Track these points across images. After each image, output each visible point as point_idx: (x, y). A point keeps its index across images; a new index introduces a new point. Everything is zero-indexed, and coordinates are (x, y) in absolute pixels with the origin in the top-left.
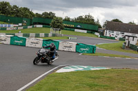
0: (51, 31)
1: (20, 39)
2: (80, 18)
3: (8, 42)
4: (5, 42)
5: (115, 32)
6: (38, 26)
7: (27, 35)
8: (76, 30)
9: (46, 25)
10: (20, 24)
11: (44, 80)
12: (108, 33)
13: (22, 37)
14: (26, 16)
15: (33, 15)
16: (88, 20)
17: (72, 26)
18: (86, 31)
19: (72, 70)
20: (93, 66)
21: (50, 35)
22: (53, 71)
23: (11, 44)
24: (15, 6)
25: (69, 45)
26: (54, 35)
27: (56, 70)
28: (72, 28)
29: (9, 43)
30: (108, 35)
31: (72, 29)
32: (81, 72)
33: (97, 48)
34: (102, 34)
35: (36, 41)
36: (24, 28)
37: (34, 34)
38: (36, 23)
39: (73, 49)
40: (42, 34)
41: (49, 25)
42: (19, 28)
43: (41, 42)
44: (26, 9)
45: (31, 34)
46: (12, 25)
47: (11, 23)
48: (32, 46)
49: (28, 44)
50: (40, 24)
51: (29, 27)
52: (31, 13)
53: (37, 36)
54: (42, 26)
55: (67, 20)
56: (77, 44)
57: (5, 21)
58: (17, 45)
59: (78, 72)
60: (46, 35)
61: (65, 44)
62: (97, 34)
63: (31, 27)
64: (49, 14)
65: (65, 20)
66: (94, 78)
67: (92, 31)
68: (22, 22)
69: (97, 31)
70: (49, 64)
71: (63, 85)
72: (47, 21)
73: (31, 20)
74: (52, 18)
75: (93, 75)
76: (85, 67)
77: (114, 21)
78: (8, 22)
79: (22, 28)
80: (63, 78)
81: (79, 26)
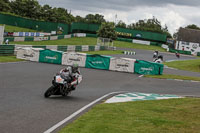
0: (98, 43)
1: (53, 54)
3: (36, 58)
4: (31, 59)
5: (191, 44)
6: (79, 35)
7: (64, 49)
8: (134, 41)
9: (91, 33)
10: (54, 32)
11: (87, 115)
12: (180, 46)
13: (56, 50)
15: (72, 19)
16: (152, 26)
17: (128, 34)
18: (148, 43)
19: (129, 99)
20: (160, 93)
21: (97, 47)
22: (101, 101)
23: (40, 61)
24: (47, 7)
25: (124, 63)
26: (102, 49)
27: (106, 99)
28: (129, 37)
29: (37, 60)
30: (181, 49)
31: (129, 39)
32: (142, 102)
33: (166, 67)
34: (172, 47)
35: (76, 57)
36: (59, 38)
37: (73, 47)
38: (76, 31)
39: (130, 69)
40: (85, 47)
41: (95, 33)
42: (52, 38)
43: (84, 59)
44: (62, 10)
45: (69, 46)
46: (42, 34)
47: (39, 30)
48: (71, 64)
49: (65, 61)
50: (82, 32)
51: (66, 36)
52: (69, 16)
53: (78, 49)
54: (85, 35)
55: (122, 26)
56: (136, 62)
57: (32, 28)
58: (48, 62)
59: (136, 102)
60: (92, 48)
61: (119, 61)
62: (165, 46)
63: (70, 36)
64: (95, 18)
65: (118, 26)
66: (161, 111)
67: (158, 43)
68: (57, 30)
69: (165, 43)
71: (115, 121)
72: (92, 28)
73: (70, 26)
74: (99, 23)
75: (159, 107)
76: (148, 95)
77: (189, 27)
78: (35, 29)
79: (56, 37)
80: (115, 111)
81: (139, 35)
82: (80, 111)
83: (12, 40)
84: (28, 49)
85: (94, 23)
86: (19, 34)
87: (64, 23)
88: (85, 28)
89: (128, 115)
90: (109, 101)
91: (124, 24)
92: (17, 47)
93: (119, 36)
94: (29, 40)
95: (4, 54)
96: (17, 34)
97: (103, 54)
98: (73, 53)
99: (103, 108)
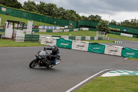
0: (97, 35)
1: (67, 41)
2: (127, 22)
3: (54, 44)
4: (51, 45)
6: (84, 29)
7: (73, 38)
8: (122, 34)
9: (92, 28)
10: (66, 27)
11: (89, 84)
13: (68, 39)
14: (72, 19)
15: (80, 18)
16: (135, 24)
17: (118, 29)
18: (131, 36)
19: (118, 74)
21: (96, 38)
24: (62, 9)
25: (114, 49)
26: (100, 39)
27: (102, 74)
28: (118, 31)
31: (118, 33)
35: (82, 44)
36: (70, 31)
37: (80, 37)
38: (82, 26)
39: (119, 53)
40: (88, 38)
41: (95, 28)
42: (65, 31)
45: (77, 37)
46: (58, 28)
47: (57, 25)
48: (78, 49)
49: (74, 47)
50: (86, 27)
51: (75, 30)
52: (77, 16)
53: (83, 39)
54: (88, 29)
55: (113, 24)
56: (123, 49)
57: (52, 23)
58: (63, 47)
60: (92, 38)
61: (111, 48)
63: (77, 29)
64: (96, 17)
65: (111, 24)
68: (68, 25)
70: (48, 69)
72: (93, 24)
73: (77, 22)
74: (98, 21)
76: (131, 72)
78: (54, 24)
79: (68, 30)
80: (108, 82)
81: (125, 30)
83: (38, 31)
84: (49, 38)
85: (94, 21)
86: (43, 27)
87: (74, 20)
88: (88, 24)
89: (117, 85)
90: (104, 75)
91: (115, 22)
92: (41, 36)
93: (111, 30)
94: (49, 31)
95: (32, 41)
97: (100, 42)
98: (80, 41)
99: (100, 80)
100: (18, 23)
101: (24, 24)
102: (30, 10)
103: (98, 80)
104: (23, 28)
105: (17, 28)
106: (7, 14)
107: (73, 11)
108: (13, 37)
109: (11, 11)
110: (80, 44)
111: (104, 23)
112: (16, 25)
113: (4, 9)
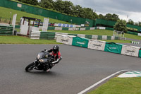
0: (114, 34)
1: (82, 40)
3: (70, 42)
4: (67, 43)
6: (101, 28)
7: (90, 37)
8: (139, 34)
9: (109, 27)
10: (83, 25)
11: (105, 85)
13: (84, 38)
14: (89, 17)
17: (135, 29)
19: (135, 75)
21: (113, 37)
22: (115, 76)
23: (73, 45)
24: (78, 6)
25: (132, 49)
26: (117, 38)
27: (119, 74)
28: (136, 31)
29: (71, 44)
31: (135, 33)
36: (86, 29)
37: (96, 36)
38: (98, 25)
39: (136, 54)
40: (105, 37)
41: (112, 27)
42: (81, 29)
43: (104, 45)
45: (93, 36)
46: (74, 26)
47: (73, 23)
48: (94, 48)
49: (90, 46)
50: (102, 26)
51: (91, 28)
52: (94, 14)
53: (100, 38)
54: (104, 28)
55: (131, 23)
56: (140, 49)
57: (68, 21)
58: (79, 46)
59: (140, 78)
60: (109, 38)
63: (94, 28)
64: (113, 16)
65: (129, 23)
68: (84, 23)
72: (110, 23)
73: (94, 21)
74: (115, 21)
78: (70, 22)
79: (84, 29)
80: (125, 83)
82: (100, 82)
83: (53, 29)
84: (65, 36)
85: (111, 20)
86: (59, 25)
87: (90, 19)
90: (121, 76)
91: (132, 22)
92: (57, 34)
94: (65, 29)
95: (48, 38)
96: (58, 25)
97: (117, 42)
98: (96, 40)
99: (117, 81)
100: (34, 19)
101: (40, 21)
102: (47, 7)
103: (114, 81)
104: (38, 25)
105: (33, 25)
106: (22, 10)
107: (90, 10)
108: (28, 34)
109: (27, 7)
110: (97, 44)
111: (122, 23)
112: (32, 22)
113: (19, 6)
